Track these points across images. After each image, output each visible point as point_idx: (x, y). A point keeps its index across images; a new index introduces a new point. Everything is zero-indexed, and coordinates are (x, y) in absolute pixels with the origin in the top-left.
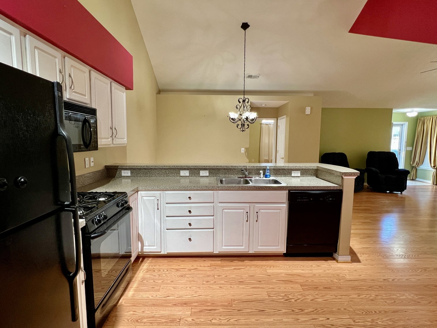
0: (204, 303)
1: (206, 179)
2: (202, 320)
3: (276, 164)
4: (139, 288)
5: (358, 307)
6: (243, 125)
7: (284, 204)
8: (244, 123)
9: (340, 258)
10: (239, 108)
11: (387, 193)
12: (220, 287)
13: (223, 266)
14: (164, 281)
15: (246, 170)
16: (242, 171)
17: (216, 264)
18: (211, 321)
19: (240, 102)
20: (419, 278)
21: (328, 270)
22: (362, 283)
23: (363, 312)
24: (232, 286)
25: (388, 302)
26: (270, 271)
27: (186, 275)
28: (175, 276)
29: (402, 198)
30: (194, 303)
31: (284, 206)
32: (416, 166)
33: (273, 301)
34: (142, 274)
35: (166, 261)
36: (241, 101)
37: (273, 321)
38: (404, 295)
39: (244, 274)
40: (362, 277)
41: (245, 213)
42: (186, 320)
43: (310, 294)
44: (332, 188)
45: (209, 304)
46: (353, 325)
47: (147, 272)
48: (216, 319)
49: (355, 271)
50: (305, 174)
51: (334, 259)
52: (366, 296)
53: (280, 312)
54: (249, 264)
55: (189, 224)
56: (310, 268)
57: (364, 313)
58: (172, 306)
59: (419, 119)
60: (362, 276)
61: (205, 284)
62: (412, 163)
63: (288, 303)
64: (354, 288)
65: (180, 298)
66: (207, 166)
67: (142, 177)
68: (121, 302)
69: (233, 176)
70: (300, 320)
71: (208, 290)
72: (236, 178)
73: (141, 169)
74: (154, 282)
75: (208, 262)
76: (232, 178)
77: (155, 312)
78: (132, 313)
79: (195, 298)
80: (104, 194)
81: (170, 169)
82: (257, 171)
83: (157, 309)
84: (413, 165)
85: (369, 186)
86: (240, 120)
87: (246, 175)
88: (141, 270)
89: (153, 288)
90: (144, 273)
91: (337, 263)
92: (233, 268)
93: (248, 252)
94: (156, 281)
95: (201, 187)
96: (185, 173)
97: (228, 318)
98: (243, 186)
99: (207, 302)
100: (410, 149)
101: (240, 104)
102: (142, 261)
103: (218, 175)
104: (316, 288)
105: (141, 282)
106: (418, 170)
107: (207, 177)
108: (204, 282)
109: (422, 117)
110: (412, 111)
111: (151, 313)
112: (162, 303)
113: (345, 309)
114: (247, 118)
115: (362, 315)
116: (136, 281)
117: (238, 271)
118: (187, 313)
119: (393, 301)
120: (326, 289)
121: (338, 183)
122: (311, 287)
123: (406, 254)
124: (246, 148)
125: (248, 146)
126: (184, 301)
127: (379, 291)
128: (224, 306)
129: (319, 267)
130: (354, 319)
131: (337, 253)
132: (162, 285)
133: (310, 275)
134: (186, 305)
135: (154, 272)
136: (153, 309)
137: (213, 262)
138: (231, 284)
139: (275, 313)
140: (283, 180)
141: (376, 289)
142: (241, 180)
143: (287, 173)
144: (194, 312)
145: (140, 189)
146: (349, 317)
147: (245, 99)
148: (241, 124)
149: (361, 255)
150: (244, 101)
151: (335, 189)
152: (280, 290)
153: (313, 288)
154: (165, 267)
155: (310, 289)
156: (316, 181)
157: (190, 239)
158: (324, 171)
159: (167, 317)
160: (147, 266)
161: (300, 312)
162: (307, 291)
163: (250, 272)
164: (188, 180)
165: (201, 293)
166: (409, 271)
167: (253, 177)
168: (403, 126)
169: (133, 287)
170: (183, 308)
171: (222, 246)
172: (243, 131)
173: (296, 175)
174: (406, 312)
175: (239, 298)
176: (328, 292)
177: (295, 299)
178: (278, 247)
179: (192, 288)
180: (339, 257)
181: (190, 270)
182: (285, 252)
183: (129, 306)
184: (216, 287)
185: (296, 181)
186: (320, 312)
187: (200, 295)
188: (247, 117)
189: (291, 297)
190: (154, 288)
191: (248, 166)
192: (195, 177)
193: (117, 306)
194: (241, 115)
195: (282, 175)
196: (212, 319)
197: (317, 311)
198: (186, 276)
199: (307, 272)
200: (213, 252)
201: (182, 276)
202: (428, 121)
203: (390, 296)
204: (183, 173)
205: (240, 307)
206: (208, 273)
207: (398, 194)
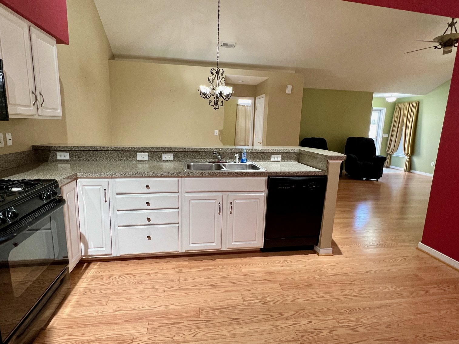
0: (164, 315)
1: (169, 164)
2: (161, 338)
3: (253, 147)
4: (79, 303)
5: (342, 305)
6: (216, 102)
7: (262, 192)
8: (217, 100)
9: (322, 251)
10: (211, 82)
11: (363, 180)
12: (186, 294)
13: (192, 267)
14: (114, 291)
15: (219, 153)
16: (214, 153)
17: (181, 266)
18: (172, 338)
19: (212, 74)
20: (399, 267)
21: (309, 265)
22: (345, 277)
23: (347, 310)
24: (201, 291)
25: (371, 296)
26: (245, 270)
27: (143, 281)
28: (129, 283)
29: (377, 185)
30: (153, 316)
31: (263, 196)
32: (391, 153)
33: (249, 306)
34: (86, 284)
35: (119, 265)
36: (214, 72)
37: (248, 331)
38: (386, 287)
39: (215, 275)
40: (344, 271)
41: (217, 204)
42: (141, 340)
43: (291, 295)
44: (316, 174)
45: (171, 316)
46: (337, 327)
47: (93, 280)
48: (179, 335)
49: (337, 264)
50: (286, 159)
51: (315, 252)
52: (349, 292)
53: (257, 318)
54: (221, 262)
55: (147, 219)
56: (289, 264)
57: (348, 312)
58: (122, 324)
59: (396, 105)
60: (344, 269)
61: (167, 291)
62: (387, 150)
63: (266, 307)
64: (336, 284)
65: (134, 312)
66: (171, 148)
67: (85, 161)
68: (52, 324)
69: (203, 161)
70: (279, 327)
71: (171, 298)
72: (207, 163)
73: (84, 151)
74: (101, 293)
75: (173, 264)
76: (202, 163)
77: (99, 333)
78: (66, 337)
79: (154, 310)
80: (20, 183)
81: (123, 151)
82: (231, 155)
83: (102, 328)
84: (388, 153)
85: (347, 173)
86: (213, 95)
87: (218, 159)
88: (85, 278)
89: (98, 300)
90: (89, 282)
91: (318, 257)
92: (202, 268)
93: (221, 249)
94: (102, 292)
95: (162, 174)
96: (144, 156)
97: (194, 332)
98: (214, 172)
99: (168, 313)
100: (386, 135)
101: (213, 76)
102: (87, 267)
103: (185, 160)
104: (297, 287)
105: (83, 294)
106: (392, 157)
107: (171, 162)
108: (166, 289)
109: (399, 103)
110: (391, 96)
111: (93, 335)
112: (109, 320)
113: (328, 309)
114: (221, 94)
115: (346, 314)
116: (77, 293)
117: (209, 272)
118: (142, 330)
119: (377, 296)
120: (307, 287)
121: (323, 168)
122: (291, 285)
123: (385, 243)
124: (220, 131)
125: (222, 128)
126: (138, 315)
127: (362, 285)
128: (190, 317)
129: (299, 262)
130: (338, 320)
131: (318, 245)
132: (111, 296)
133: (289, 272)
134: (142, 320)
135: (102, 280)
136: (96, 329)
137: (178, 263)
138: (200, 289)
139: (250, 320)
140: (262, 165)
141: (358, 283)
142: (213, 165)
143: (266, 157)
144: (152, 329)
145: (79, 176)
146: (333, 318)
147: (218, 70)
148: (214, 100)
149: (342, 246)
150: (217, 73)
151: (319, 175)
152: (256, 292)
153: (293, 287)
154: (118, 272)
155: (290, 289)
156: (298, 167)
157: (149, 238)
158: (307, 155)
159: (115, 338)
160: (93, 273)
161: (279, 317)
162: (287, 290)
163: (222, 272)
164: (147, 165)
165: (161, 302)
166: (390, 261)
167: (228, 162)
168: (381, 111)
169: (71, 302)
170: (137, 324)
171: (189, 244)
172: (216, 108)
173: (276, 160)
174: (389, 306)
175: (207, 306)
176: (309, 290)
177: (273, 302)
178: (254, 242)
179: (151, 297)
180: (320, 249)
181: (149, 274)
182: (263, 247)
183: (63, 329)
184: (181, 294)
185: (276, 166)
186: (301, 314)
187: (161, 305)
188: (221, 92)
189: (269, 299)
190: (100, 301)
191: (221, 149)
192: (156, 162)
193: (45, 329)
194: (214, 89)
195: (261, 159)
196: (175, 336)
197: (298, 314)
198: (143, 283)
199: (286, 268)
200: (179, 251)
201: (138, 283)
202: (405, 107)
203: (373, 290)
204: (141, 156)
205: (210, 316)
206: (172, 277)
207: (374, 181)
